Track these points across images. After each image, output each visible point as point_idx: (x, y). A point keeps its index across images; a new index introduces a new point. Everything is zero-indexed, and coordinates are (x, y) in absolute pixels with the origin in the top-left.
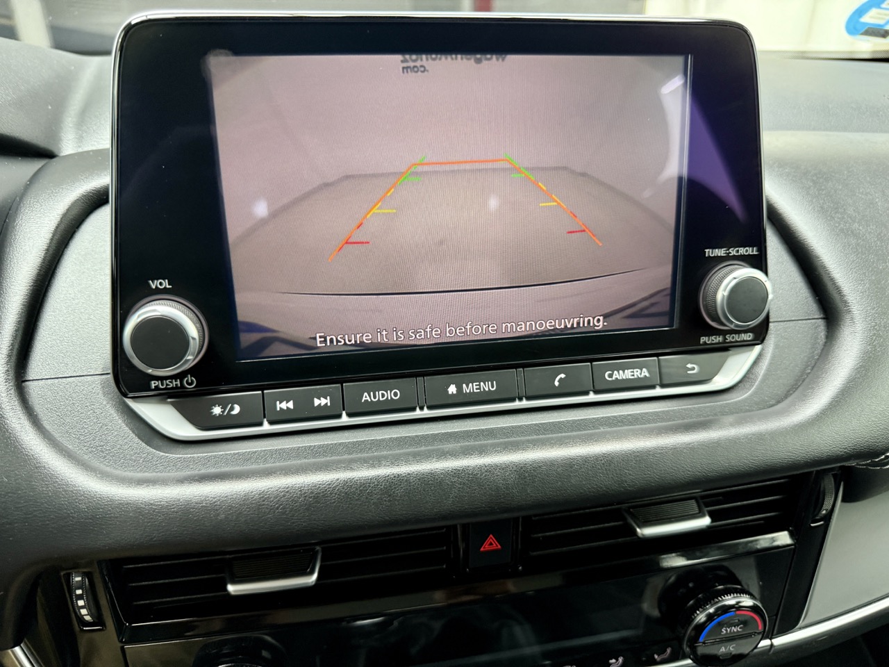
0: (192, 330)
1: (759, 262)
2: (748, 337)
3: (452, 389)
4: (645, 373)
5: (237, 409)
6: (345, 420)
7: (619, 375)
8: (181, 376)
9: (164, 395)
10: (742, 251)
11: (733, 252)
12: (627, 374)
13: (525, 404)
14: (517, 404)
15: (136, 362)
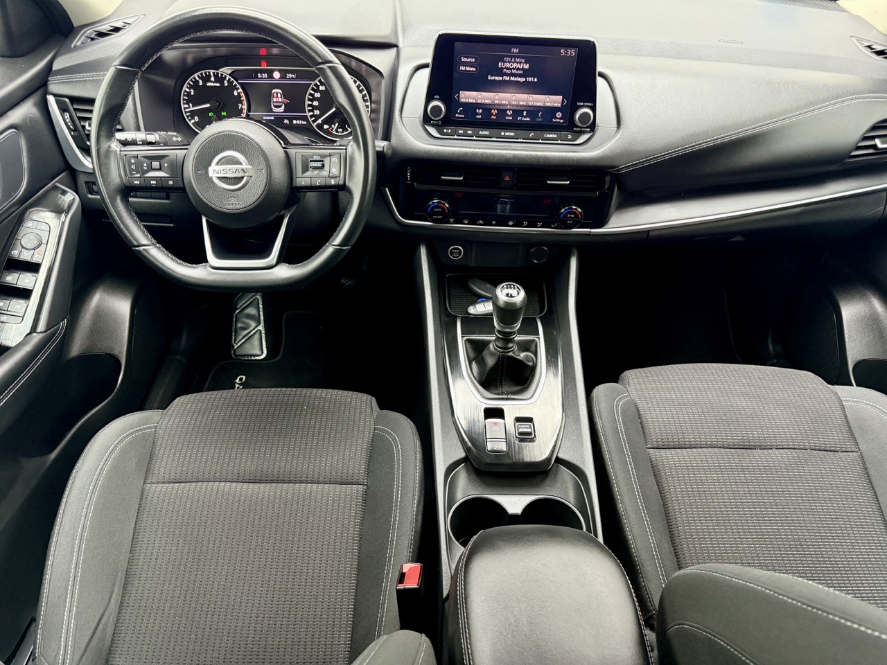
0: (443, 109)
1: (594, 109)
2: (588, 130)
3: (503, 134)
4: (556, 136)
5: (450, 131)
6: (474, 138)
7: (548, 136)
8: (438, 121)
9: (433, 125)
10: (588, 104)
11: (585, 104)
12: (551, 136)
13: (522, 140)
14: (519, 140)
15: (430, 116)
